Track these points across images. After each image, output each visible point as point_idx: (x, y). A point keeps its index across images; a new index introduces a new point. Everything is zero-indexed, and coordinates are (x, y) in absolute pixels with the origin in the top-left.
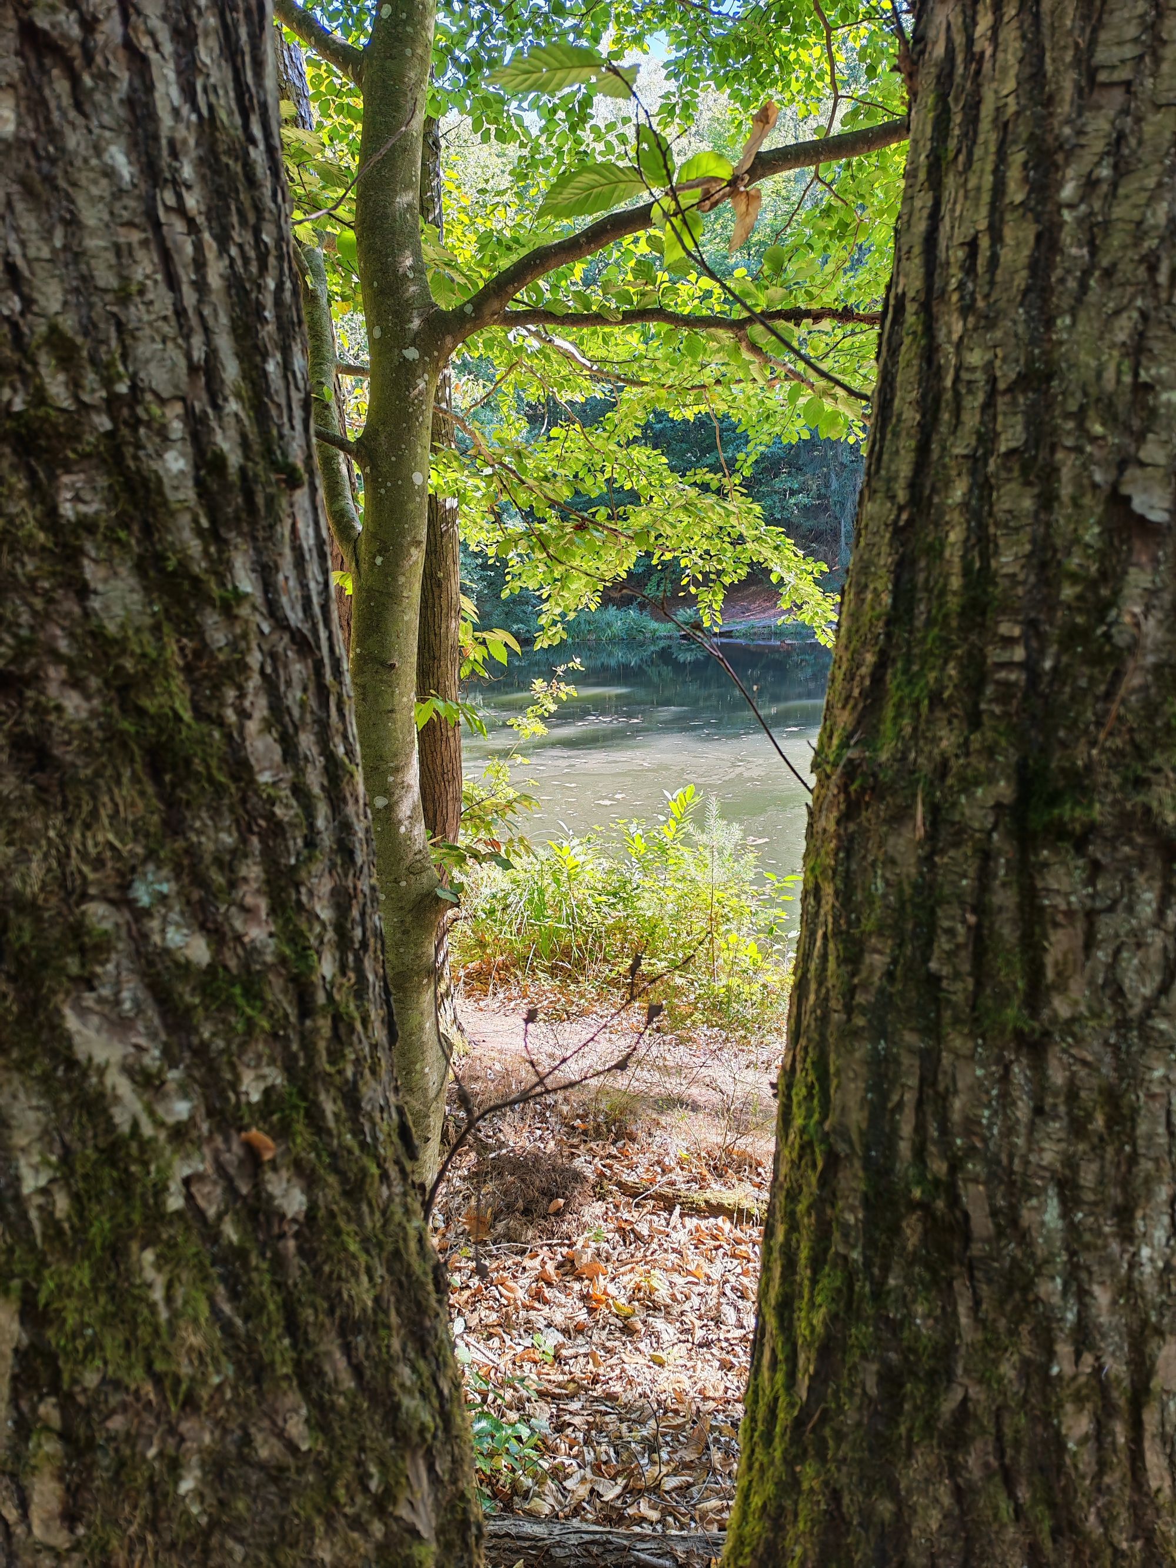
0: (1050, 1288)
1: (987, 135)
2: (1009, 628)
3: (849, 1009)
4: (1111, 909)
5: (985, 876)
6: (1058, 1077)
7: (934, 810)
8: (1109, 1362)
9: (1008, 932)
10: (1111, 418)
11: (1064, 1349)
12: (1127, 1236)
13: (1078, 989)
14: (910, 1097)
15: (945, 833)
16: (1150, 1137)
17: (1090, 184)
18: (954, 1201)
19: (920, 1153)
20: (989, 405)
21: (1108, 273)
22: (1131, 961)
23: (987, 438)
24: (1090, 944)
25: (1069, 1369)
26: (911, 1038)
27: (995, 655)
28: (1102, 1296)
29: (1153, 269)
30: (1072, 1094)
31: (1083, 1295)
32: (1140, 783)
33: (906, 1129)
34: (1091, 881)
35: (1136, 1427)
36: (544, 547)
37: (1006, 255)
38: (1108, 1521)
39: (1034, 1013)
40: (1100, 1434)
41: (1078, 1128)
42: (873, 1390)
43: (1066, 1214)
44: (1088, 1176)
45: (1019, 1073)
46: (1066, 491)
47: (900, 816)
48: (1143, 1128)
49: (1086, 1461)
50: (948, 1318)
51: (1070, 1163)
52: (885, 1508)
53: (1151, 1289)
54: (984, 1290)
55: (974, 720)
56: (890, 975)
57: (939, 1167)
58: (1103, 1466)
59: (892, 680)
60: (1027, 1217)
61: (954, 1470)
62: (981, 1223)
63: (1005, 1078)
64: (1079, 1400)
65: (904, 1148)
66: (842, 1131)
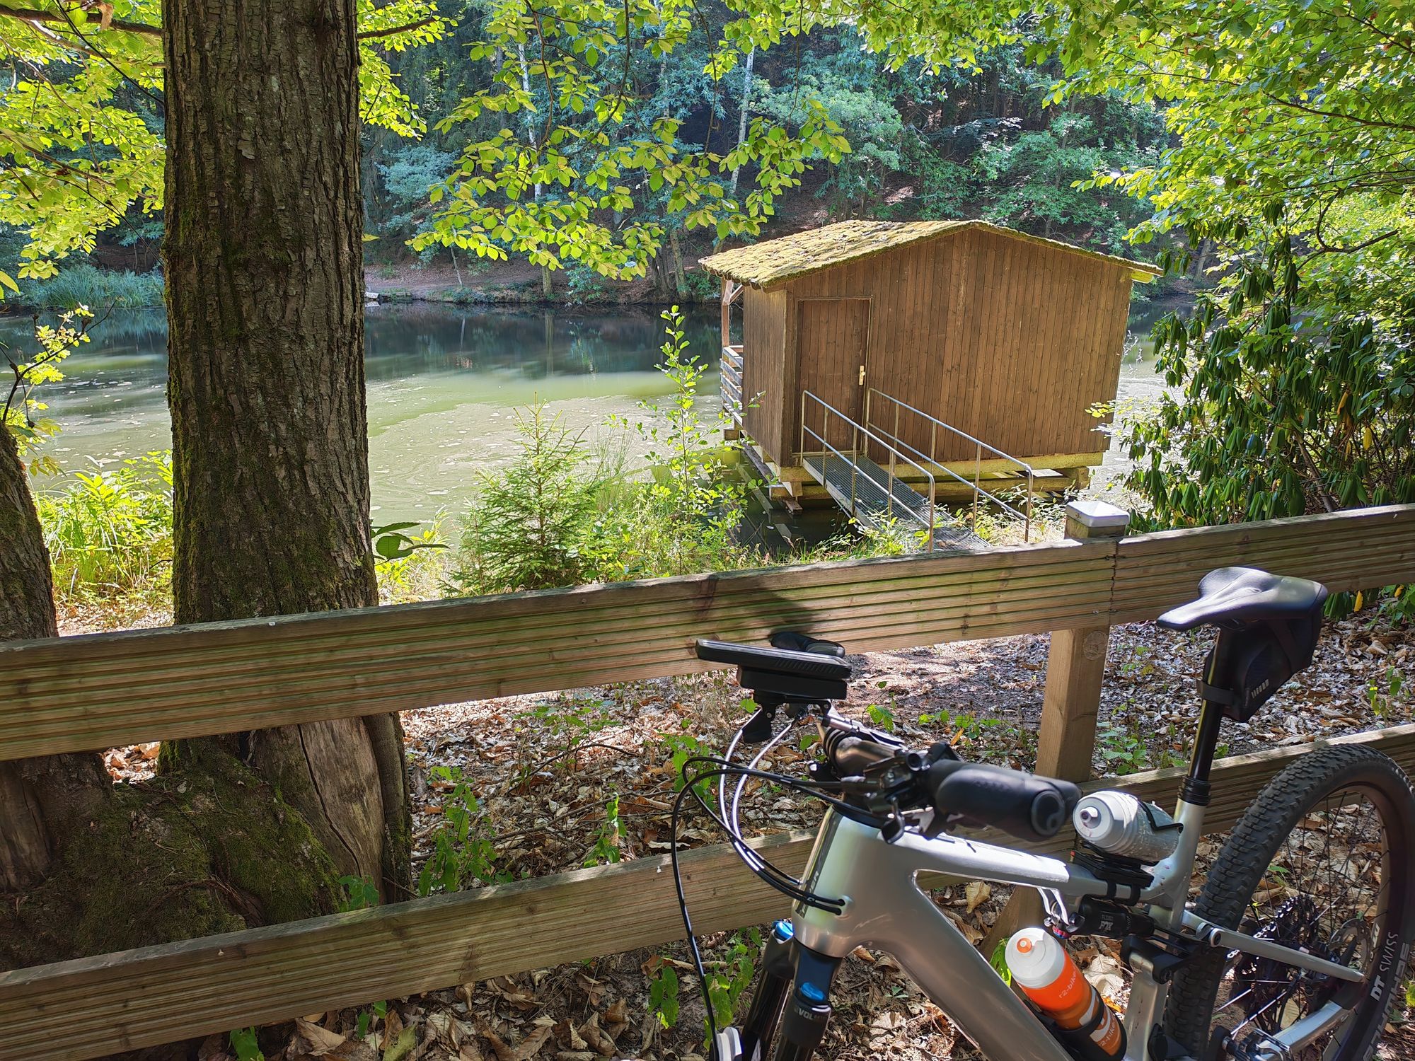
0: (264, 427)
1: (181, 19)
2: (212, 194)
3: (182, 344)
4: (260, 290)
5: (218, 283)
6: (254, 351)
7: (200, 261)
8: (288, 449)
9: (229, 302)
10: (231, 124)
11: (272, 447)
12: (288, 406)
13: (255, 319)
14: (208, 369)
15: (205, 268)
16: (288, 368)
17: (213, 45)
18: (228, 403)
19: (214, 390)
20: (195, 115)
21: (224, 75)
22: (270, 307)
23: (196, 127)
24: (256, 303)
25: (275, 454)
26: (205, 348)
27: (210, 204)
28: (283, 427)
29: (237, 76)
30: (259, 357)
31: (276, 426)
32: (261, 246)
33: (208, 382)
34: (252, 281)
35: (303, 474)
36: (29, 189)
37: (193, 64)
38: (297, 504)
39: (242, 329)
40: (290, 475)
41: (263, 367)
42: (209, 481)
43: (264, 400)
44: (269, 384)
45: (241, 352)
46: (223, 147)
47: (189, 266)
48: (285, 366)
49: (286, 485)
50: (232, 446)
51: (262, 380)
52: (221, 523)
53: (301, 424)
54: (242, 431)
55: (208, 228)
56: (194, 327)
57: (221, 392)
58: (292, 487)
59: (181, 214)
60: (252, 402)
61: (242, 499)
62: (238, 409)
63: (236, 355)
64: (280, 464)
65: (208, 388)
66: (187, 391)
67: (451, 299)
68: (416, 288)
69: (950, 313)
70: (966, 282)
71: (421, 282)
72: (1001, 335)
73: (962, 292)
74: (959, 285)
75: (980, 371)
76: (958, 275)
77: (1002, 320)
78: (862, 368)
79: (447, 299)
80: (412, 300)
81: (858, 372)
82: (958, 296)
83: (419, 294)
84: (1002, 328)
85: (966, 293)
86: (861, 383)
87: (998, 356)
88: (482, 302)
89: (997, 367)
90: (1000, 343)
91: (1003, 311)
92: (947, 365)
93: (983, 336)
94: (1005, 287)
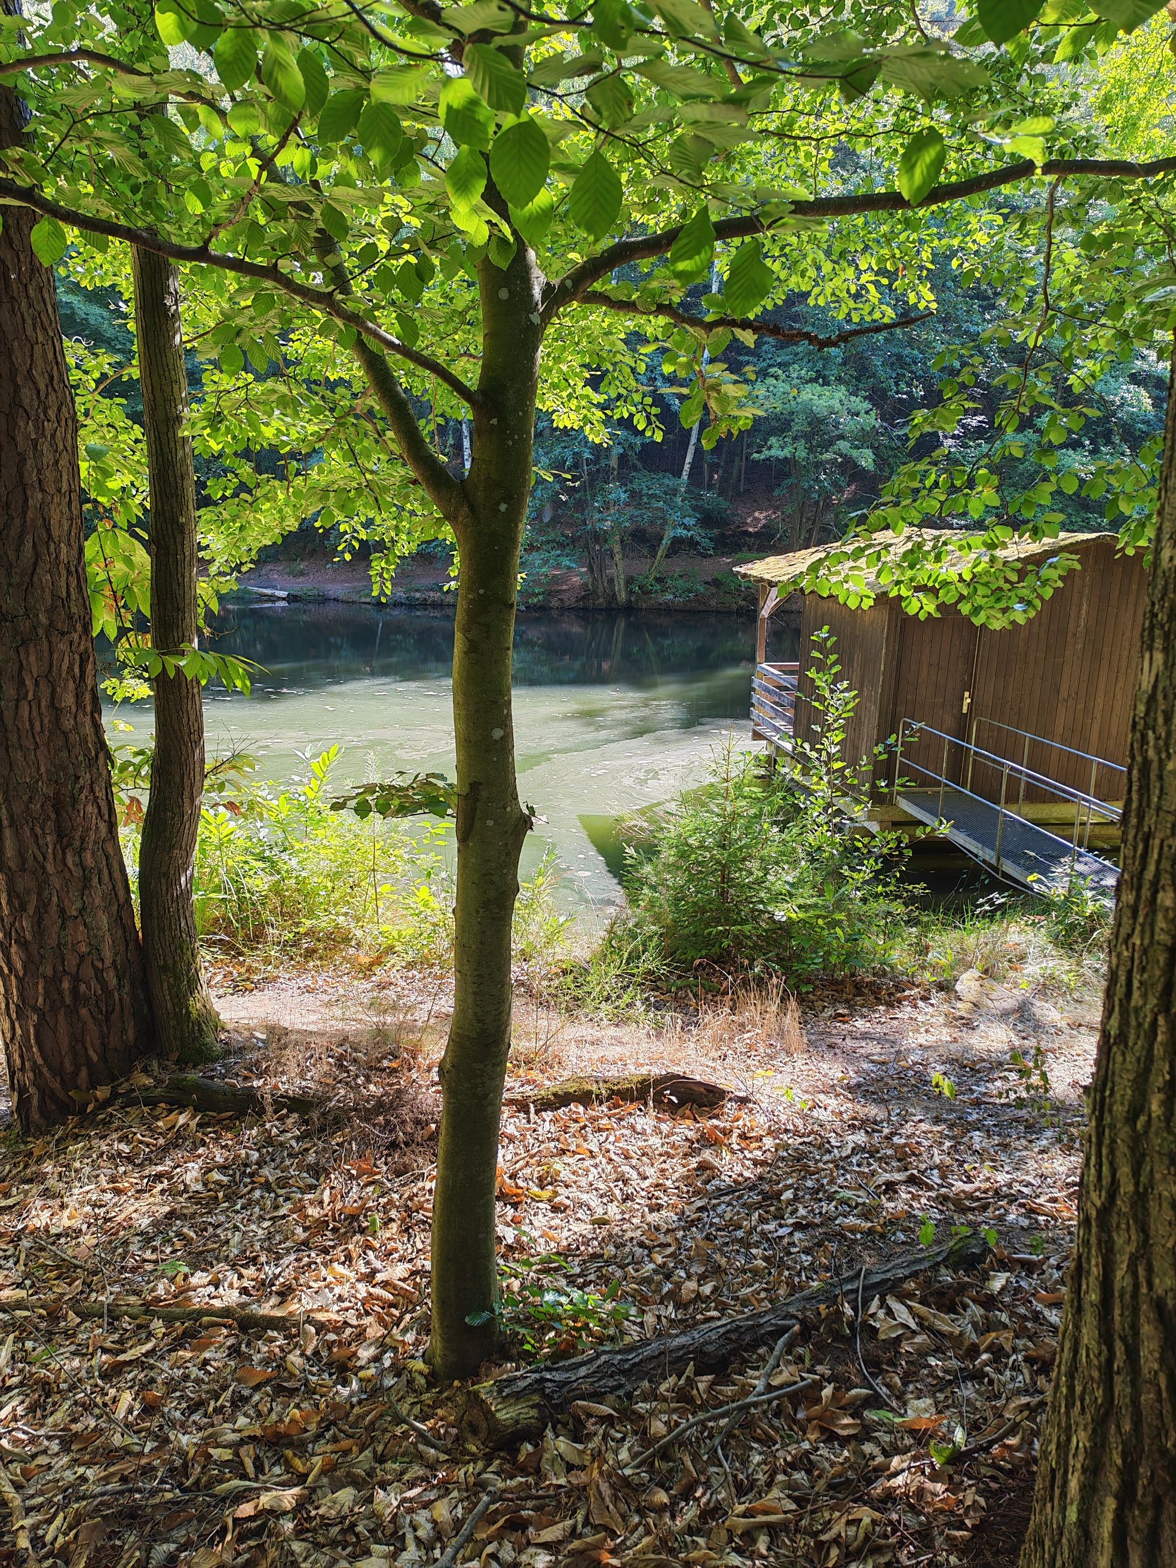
67: (368, 600)
68: (329, 586)
69: (1070, 635)
70: (1089, 600)
71: (333, 581)
72: (1124, 663)
73: (1083, 612)
74: (1081, 605)
75: (1100, 700)
76: (1081, 593)
77: (1127, 645)
78: (967, 694)
79: (363, 600)
80: (324, 600)
81: (962, 698)
82: (1079, 617)
83: (332, 594)
84: (1126, 653)
85: (1088, 613)
86: (965, 711)
87: (1120, 684)
88: (402, 604)
89: (1119, 696)
90: (1123, 670)
91: (1128, 634)
92: (1064, 694)
93: (1105, 662)
94: (1131, 607)
